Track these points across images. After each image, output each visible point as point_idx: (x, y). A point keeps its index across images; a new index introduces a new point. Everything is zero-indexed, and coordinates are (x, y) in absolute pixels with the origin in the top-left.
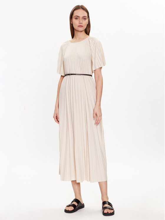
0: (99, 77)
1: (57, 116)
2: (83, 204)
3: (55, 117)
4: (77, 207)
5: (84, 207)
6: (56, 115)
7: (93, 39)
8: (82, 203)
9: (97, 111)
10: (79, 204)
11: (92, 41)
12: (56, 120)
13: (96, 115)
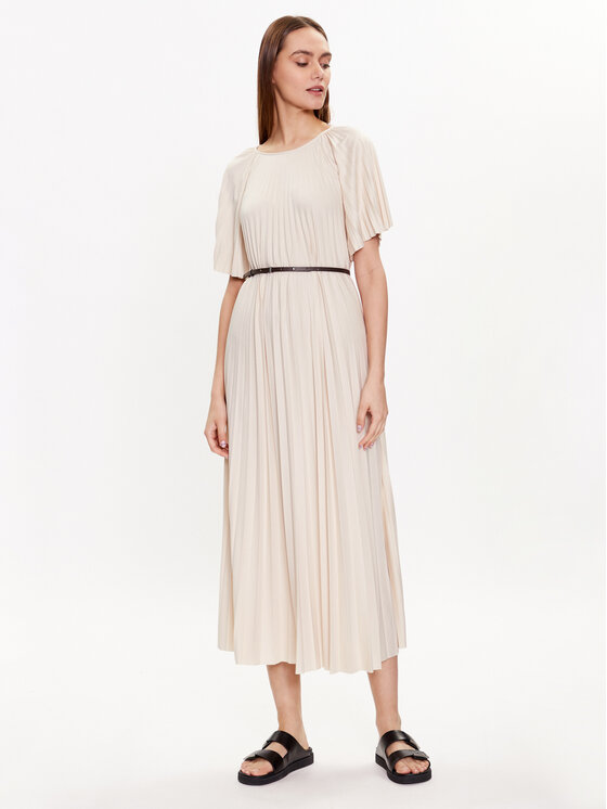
0: (371, 272)
1: (216, 431)
2: (310, 750)
3: (211, 434)
4: (285, 764)
5: (312, 762)
6: (213, 428)
7: (342, 132)
8: (306, 748)
9: (371, 400)
10: (295, 751)
11: (341, 141)
12: (213, 443)
13: (369, 414)
